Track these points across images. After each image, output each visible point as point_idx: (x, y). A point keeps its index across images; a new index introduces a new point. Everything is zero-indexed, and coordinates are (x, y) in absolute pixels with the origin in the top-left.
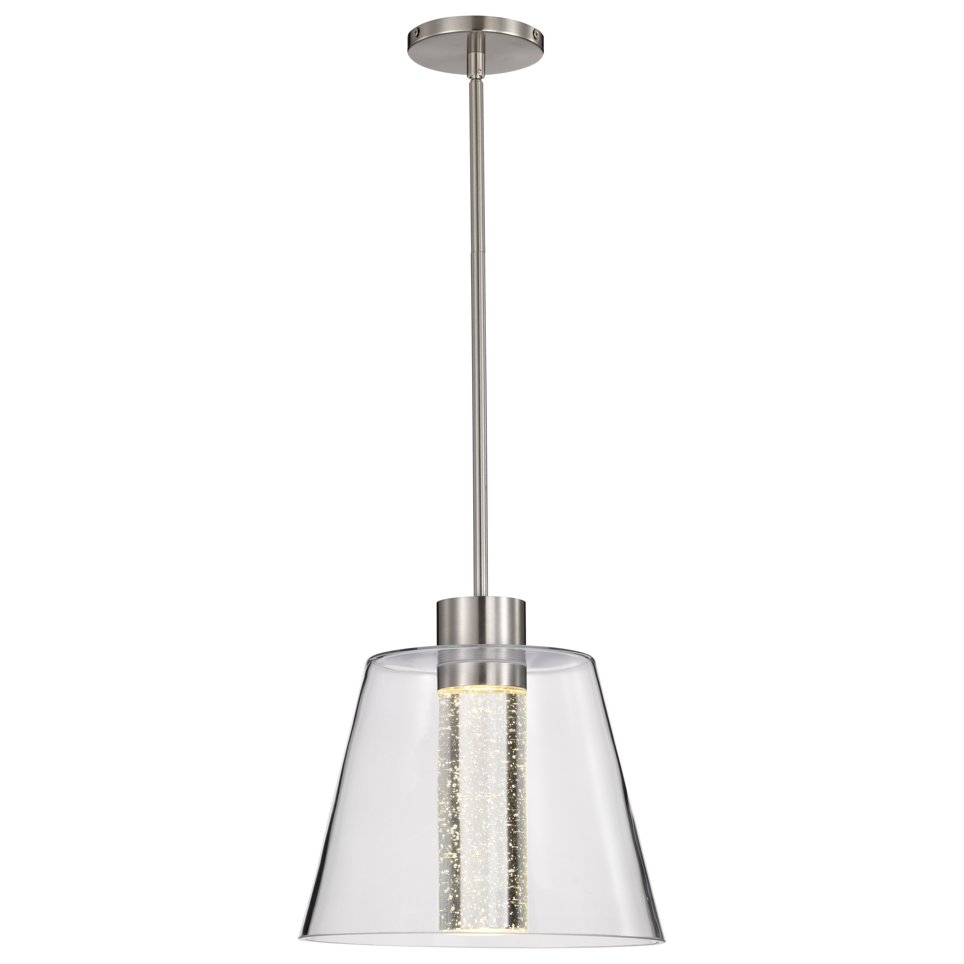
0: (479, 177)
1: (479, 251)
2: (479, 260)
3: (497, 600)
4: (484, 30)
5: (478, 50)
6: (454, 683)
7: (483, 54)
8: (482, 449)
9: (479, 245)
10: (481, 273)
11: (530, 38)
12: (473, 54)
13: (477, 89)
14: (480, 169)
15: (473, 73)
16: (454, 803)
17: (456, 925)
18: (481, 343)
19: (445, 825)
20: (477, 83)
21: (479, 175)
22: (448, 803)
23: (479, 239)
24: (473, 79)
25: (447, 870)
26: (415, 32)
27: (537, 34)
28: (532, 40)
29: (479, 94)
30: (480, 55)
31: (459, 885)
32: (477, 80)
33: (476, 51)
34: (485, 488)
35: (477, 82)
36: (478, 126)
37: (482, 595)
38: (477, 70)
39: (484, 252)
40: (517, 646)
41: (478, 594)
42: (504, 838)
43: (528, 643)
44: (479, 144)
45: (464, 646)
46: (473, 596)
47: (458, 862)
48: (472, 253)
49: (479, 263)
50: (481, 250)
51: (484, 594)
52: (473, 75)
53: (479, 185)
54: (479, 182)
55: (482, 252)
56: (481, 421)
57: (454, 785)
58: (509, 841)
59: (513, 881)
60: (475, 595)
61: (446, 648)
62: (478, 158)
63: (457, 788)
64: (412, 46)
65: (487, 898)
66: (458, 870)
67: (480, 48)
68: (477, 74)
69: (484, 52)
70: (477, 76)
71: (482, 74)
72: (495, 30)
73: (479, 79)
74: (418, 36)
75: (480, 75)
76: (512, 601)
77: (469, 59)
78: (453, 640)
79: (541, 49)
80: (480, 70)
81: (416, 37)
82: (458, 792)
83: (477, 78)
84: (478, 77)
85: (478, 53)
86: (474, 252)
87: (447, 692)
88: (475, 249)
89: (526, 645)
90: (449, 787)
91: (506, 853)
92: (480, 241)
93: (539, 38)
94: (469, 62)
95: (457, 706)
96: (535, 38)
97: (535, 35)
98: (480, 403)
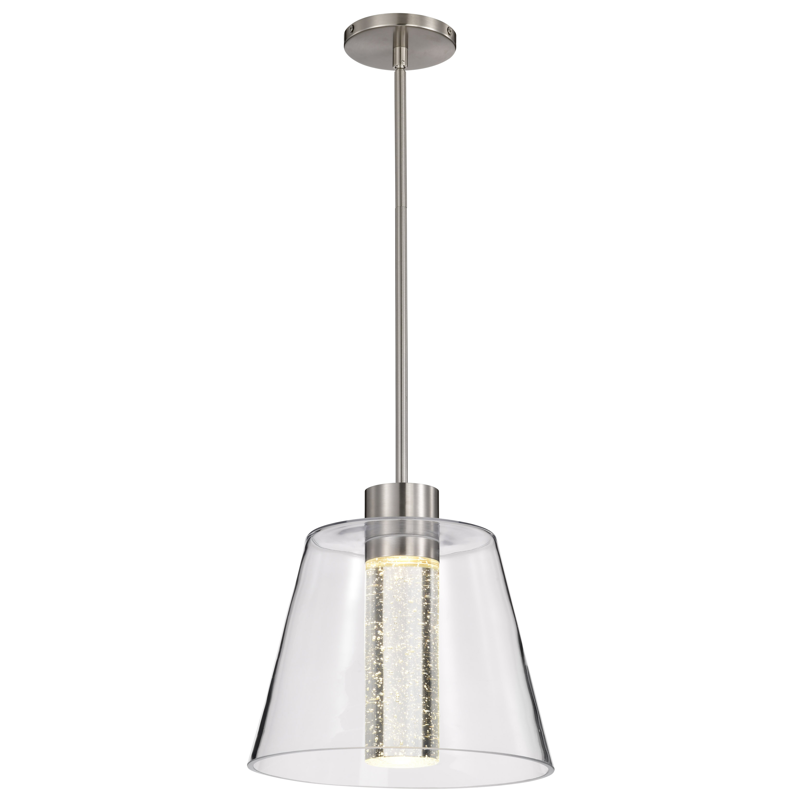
0: (402, 146)
1: (402, 206)
2: (402, 214)
3: (415, 486)
4: (407, 25)
5: (402, 45)
6: (379, 554)
7: (406, 49)
8: (404, 366)
9: (402, 201)
10: (403, 224)
11: (445, 33)
12: (398, 48)
13: (401, 76)
14: (403, 140)
15: (398, 63)
16: (379, 654)
17: (379, 755)
18: (403, 281)
19: (370, 672)
20: (401, 72)
21: (402, 145)
22: (373, 654)
23: (402, 196)
24: (398, 69)
25: (373, 709)
26: (351, 28)
27: (450, 31)
28: (447, 36)
29: (402, 81)
30: (404, 49)
31: (382, 722)
32: (401, 69)
33: (400, 46)
34: (406, 398)
35: (401, 71)
36: (402, 106)
37: (403, 482)
38: (401, 61)
39: (406, 207)
40: (432, 520)
41: (400, 481)
42: (419, 681)
43: (441, 517)
44: (403, 121)
46: (395, 482)
47: (381, 703)
48: (396, 209)
49: (402, 216)
50: (403, 205)
51: (404, 481)
52: (398, 65)
53: (402, 153)
54: (402, 150)
55: (404, 208)
56: (402, 343)
57: (379, 638)
58: (424, 684)
59: (427, 719)
60: (397, 482)
61: (372, 520)
62: (402, 132)
63: (381, 641)
64: (348, 40)
65: (405, 732)
66: (381, 708)
67: (404, 43)
68: (401, 64)
69: (407, 47)
70: (401, 66)
71: (406, 65)
72: (416, 25)
73: (403, 68)
74: (352, 31)
75: (404, 65)
76: (427, 488)
78: (378, 513)
79: (454, 45)
80: (404, 61)
81: (351, 32)
82: (382, 645)
83: (401, 67)
84: (402, 67)
85: (402, 48)
86: (397, 207)
87: (373, 563)
88: (399, 205)
89: (438, 518)
90: (374, 640)
91: (421, 695)
92: (403, 198)
93: (452, 34)
95: (381, 575)
96: (449, 34)
97: (449, 31)
98: (402, 329)
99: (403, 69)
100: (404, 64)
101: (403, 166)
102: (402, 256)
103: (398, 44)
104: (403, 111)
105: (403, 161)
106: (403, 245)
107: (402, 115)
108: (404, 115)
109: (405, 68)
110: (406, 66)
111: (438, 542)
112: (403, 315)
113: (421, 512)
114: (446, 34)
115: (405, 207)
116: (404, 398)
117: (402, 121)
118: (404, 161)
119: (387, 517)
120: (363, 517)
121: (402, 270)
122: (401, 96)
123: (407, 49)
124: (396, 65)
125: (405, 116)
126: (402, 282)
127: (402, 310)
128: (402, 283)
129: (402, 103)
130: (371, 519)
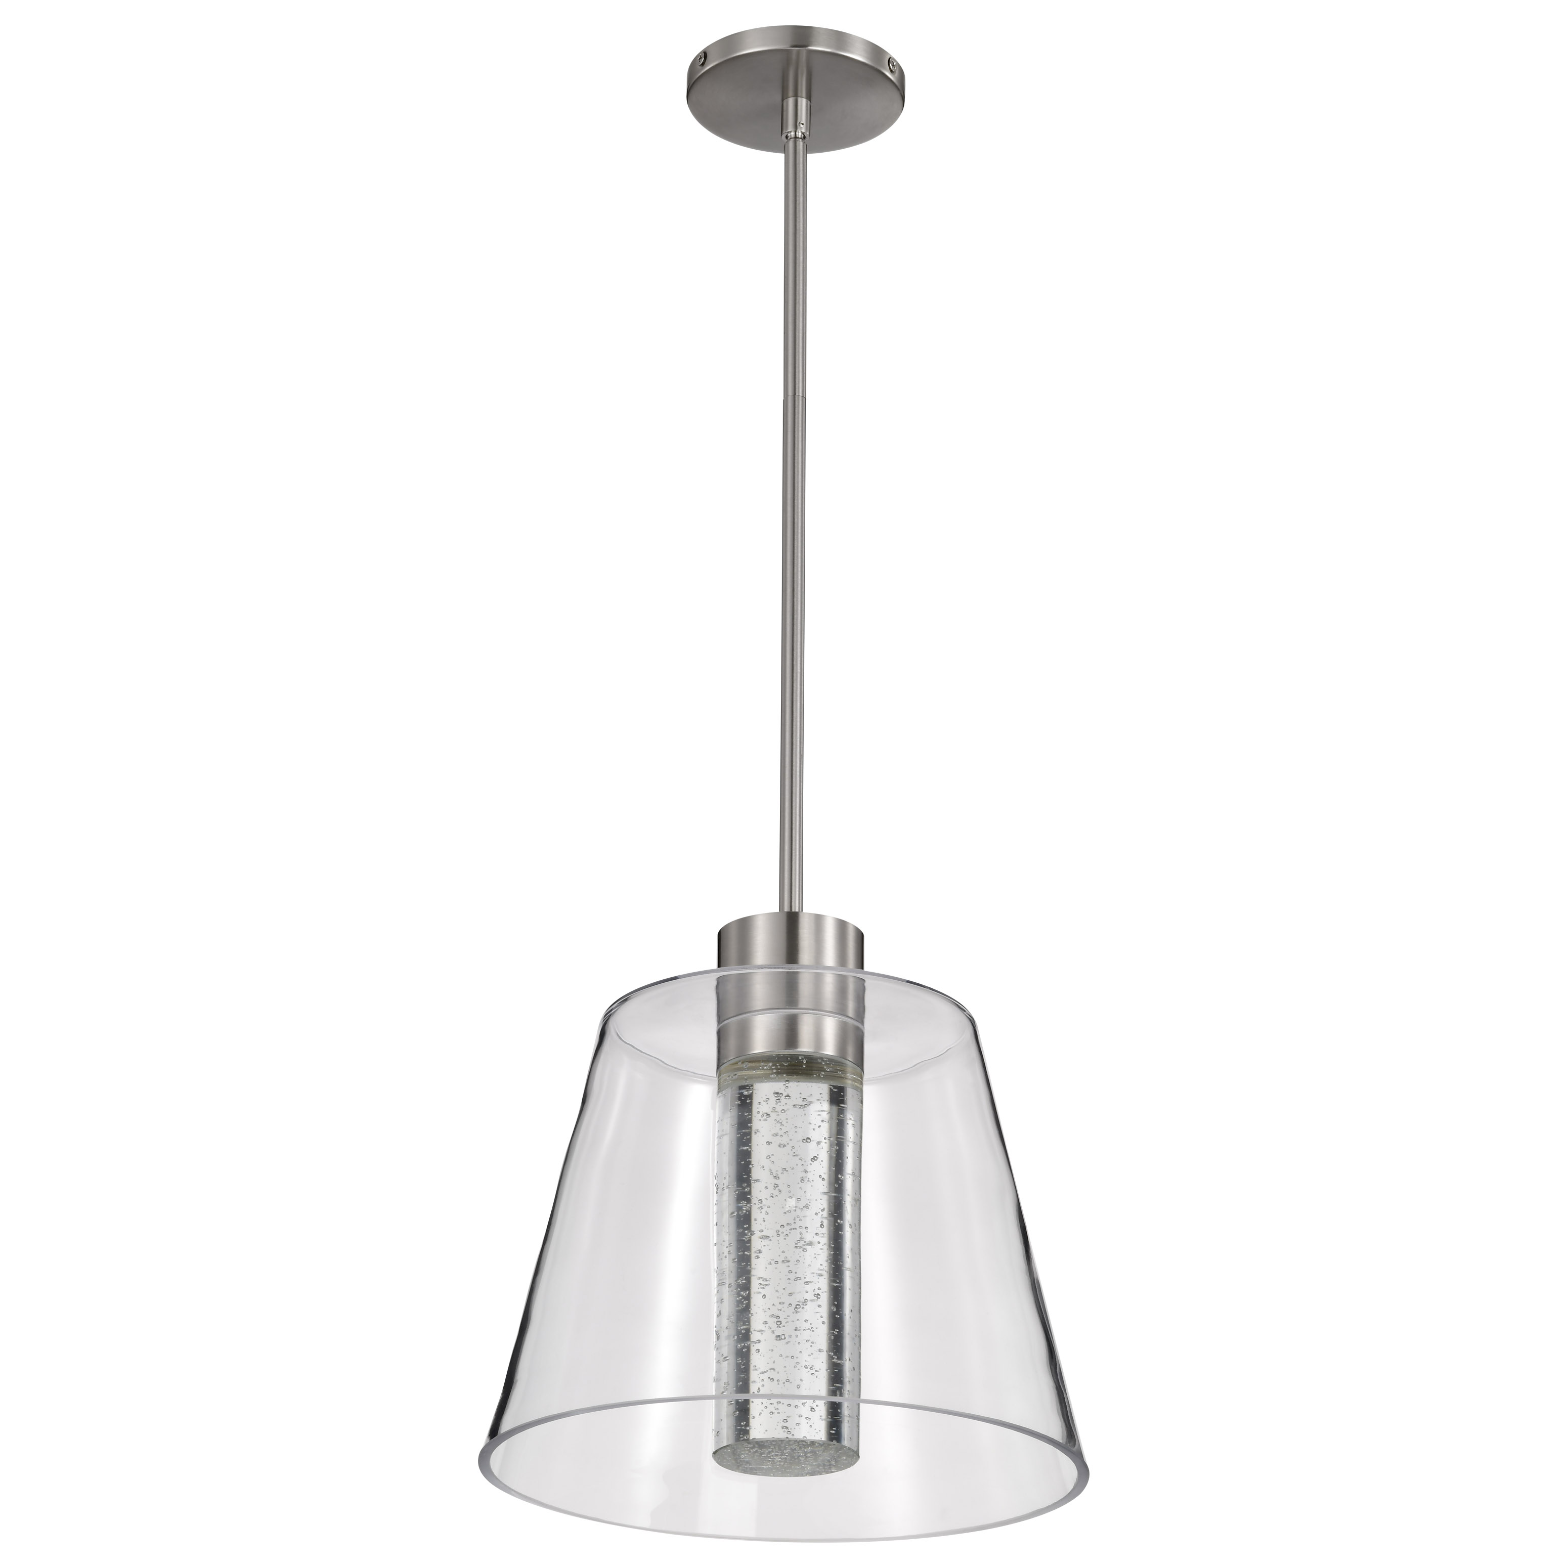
0: (797, 283)
1: (797, 394)
2: (796, 409)
3: (818, 919)
4: (810, 48)
5: (799, 94)
7: (807, 102)
9: (797, 386)
10: (798, 429)
11: (884, 69)
12: (791, 101)
13: (798, 151)
14: (799, 272)
15: (790, 128)
20: (797, 144)
23: (797, 377)
24: (791, 138)
26: (701, 58)
27: (893, 66)
28: (888, 74)
30: (803, 102)
32: (797, 139)
33: (796, 95)
35: (798, 142)
36: (798, 207)
37: (793, 911)
38: (798, 123)
40: (851, 973)
41: (786, 909)
43: (867, 967)
45: (761, 967)
46: (778, 910)
48: (785, 400)
49: (796, 413)
50: (799, 393)
51: (795, 908)
52: (791, 132)
53: (797, 295)
54: (797, 291)
55: (801, 398)
60: (781, 911)
61: (732, 971)
62: (797, 256)
67: (803, 92)
68: (798, 130)
69: (809, 97)
70: (797, 133)
71: (806, 131)
72: (826, 48)
73: (801, 138)
74: (703, 64)
75: (803, 131)
76: (842, 925)
77: (785, 109)
78: (744, 958)
79: (901, 94)
80: (803, 124)
81: (700, 65)
83: (797, 136)
84: (799, 135)
85: (799, 99)
88: (790, 393)
89: (863, 968)
93: (897, 71)
94: (785, 113)
96: (891, 71)
97: (891, 65)
99: (801, 140)
100: (802, 129)
101: (799, 321)
102: (796, 488)
103: (791, 93)
104: (799, 216)
105: (799, 310)
106: (798, 468)
107: (798, 225)
108: (801, 226)
109: (805, 137)
110: (808, 133)
111: (863, 1029)
112: (797, 600)
113: (830, 957)
114: (886, 70)
115: (803, 397)
116: (796, 757)
117: (798, 236)
118: (801, 310)
119: (762, 965)
120: (714, 965)
121: (796, 516)
122: (798, 190)
123: (809, 102)
124: (788, 132)
125: (804, 227)
126: (796, 537)
127: (795, 590)
128: (796, 539)
129: (798, 202)
130: (729, 970)
